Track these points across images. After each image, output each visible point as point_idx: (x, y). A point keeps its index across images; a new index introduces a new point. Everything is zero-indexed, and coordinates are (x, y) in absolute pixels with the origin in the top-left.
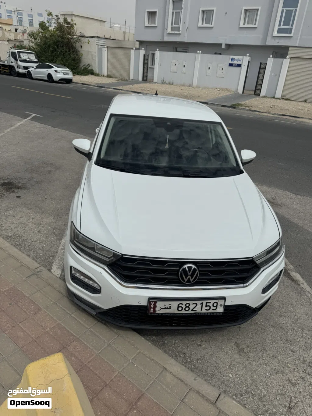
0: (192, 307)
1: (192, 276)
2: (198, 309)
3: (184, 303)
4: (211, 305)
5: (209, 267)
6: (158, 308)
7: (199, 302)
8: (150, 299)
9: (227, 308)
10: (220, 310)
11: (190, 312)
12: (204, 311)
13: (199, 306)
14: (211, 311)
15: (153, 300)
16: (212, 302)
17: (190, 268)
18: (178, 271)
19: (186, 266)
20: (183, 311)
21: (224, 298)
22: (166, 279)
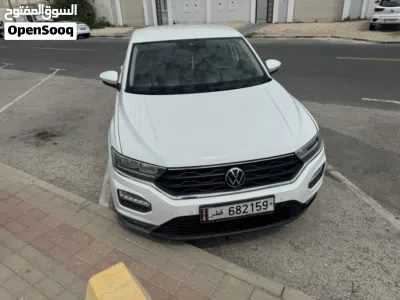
0: (243, 209)
1: (238, 179)
2: (249, 211)
3: (235, 206)
4: (261, 204)
5: (253, 168)
6: (210, 215)
7: (249, 204)
8: (201, 207)
9: (277, 206)
10: (271, 208)
11: (242, 214)
12: (255, 212)
13: (250, 208)
14: (262, 211)
15: (204, 208)
16: (262, 201)
17: (235, 171)
18: (224, 176)
19: (231, 170)
20: (235, 215)
21: (273, 196)
22: (214, 186)
